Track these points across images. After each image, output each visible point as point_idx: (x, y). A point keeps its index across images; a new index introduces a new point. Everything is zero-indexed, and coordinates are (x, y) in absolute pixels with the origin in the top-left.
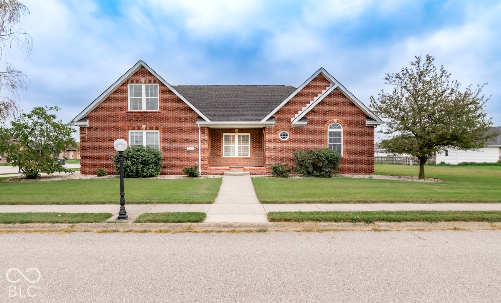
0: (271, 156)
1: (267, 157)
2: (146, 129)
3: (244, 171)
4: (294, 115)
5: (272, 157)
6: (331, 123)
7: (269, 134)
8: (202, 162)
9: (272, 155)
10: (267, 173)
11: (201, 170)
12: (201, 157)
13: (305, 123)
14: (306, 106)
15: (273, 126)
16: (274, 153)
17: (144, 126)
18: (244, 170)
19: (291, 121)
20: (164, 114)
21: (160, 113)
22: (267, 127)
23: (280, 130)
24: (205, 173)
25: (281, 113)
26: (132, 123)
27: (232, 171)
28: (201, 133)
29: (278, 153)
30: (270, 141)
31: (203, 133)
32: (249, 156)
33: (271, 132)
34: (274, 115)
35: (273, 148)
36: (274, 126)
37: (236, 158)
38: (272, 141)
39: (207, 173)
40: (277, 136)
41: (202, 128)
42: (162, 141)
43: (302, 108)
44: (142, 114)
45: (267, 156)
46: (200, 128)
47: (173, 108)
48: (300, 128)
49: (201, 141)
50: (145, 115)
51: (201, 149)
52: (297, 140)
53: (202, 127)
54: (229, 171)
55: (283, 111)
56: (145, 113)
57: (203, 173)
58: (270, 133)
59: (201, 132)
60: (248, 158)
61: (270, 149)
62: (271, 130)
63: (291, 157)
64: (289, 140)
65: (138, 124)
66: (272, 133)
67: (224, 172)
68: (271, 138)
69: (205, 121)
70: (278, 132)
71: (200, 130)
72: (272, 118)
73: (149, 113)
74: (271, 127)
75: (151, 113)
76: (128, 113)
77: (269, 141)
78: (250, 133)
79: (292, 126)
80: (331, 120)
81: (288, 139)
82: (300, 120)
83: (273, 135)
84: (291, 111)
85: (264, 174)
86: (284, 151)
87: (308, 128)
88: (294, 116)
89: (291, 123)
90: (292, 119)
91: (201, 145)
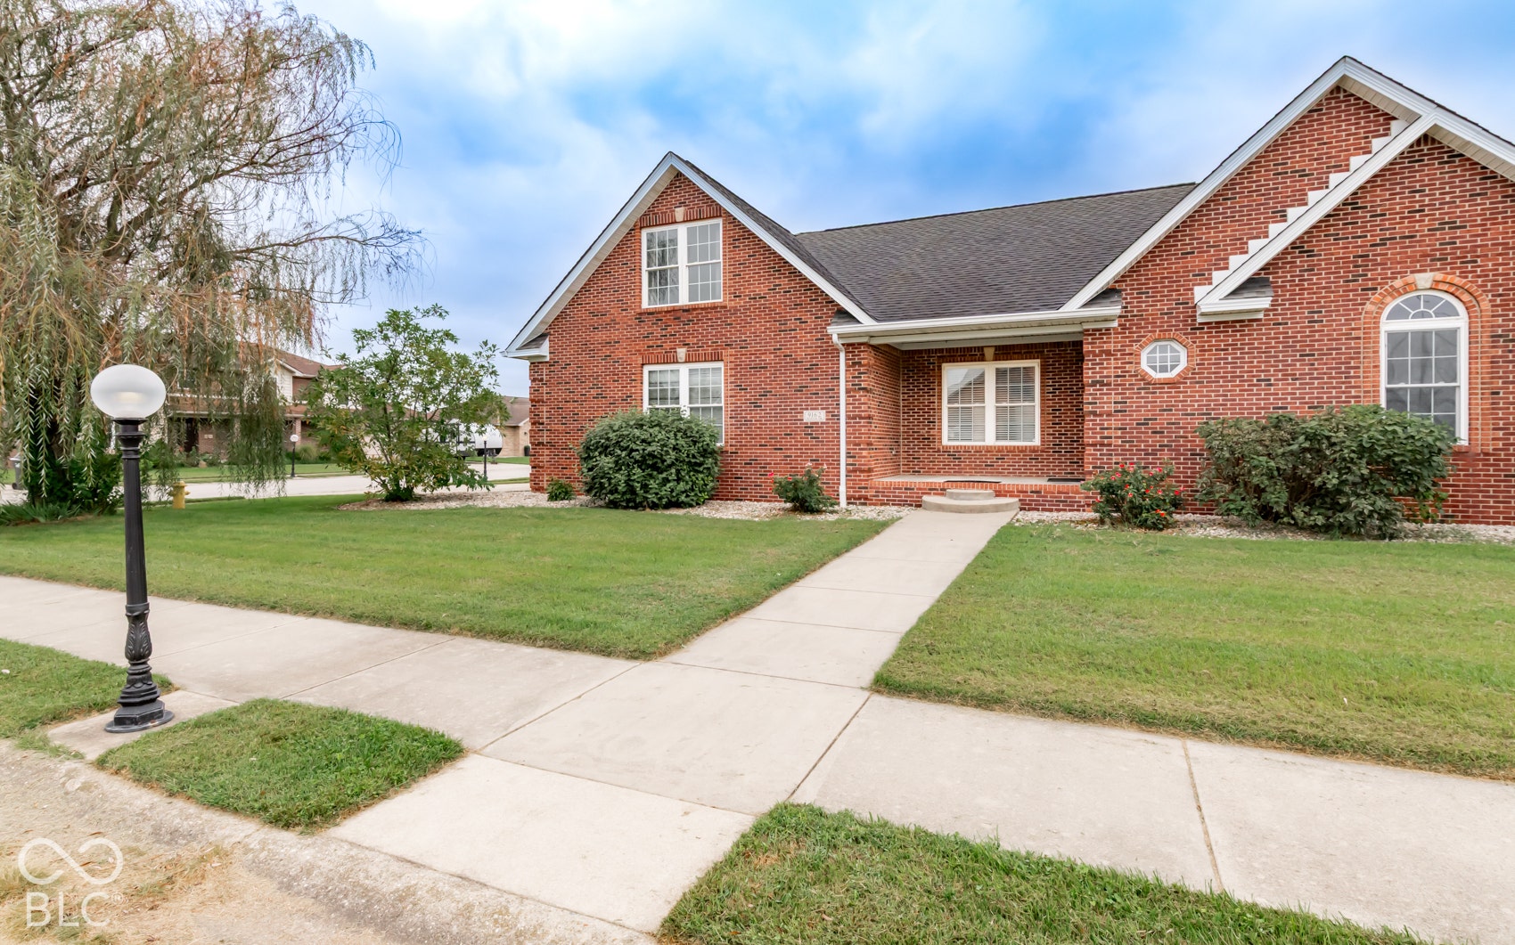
0: (1106, 441)
1: (1089, 445)
2: (687, 361)
3: (998, 494)
4: (1210, 274)
5: (1110, 445)
6: (1400, 294)
7: (1095, 355)
8: (851, 461)
9: (1111, 438)
10: (1088, 505)
11: (847, 488)
12: (848, 443)
13: (1259, 302)
14: (1267, 232)
15: (1115, 324)
16: (1120, 429)
17: (682, 352)
18: (996, 491)
19: (1193, 298)
20: (736, 310)
21: (725, 307)
22: (1088, 330)
23: (1144, 339)
24: (859, 498)
25: (1149, 270)
26: (651, 343)
27: (952, 496)
28: (847, 366)
29: (1135, 428)
30: (1102, 384)
31: (852, 365)
32: (1037, 442)
33: (1105, 347)
34: (1116, 282)
35: (1115, 411)
36: (1120, 325)
37: (989, 450)
38: (1109, 384)
39: (866, 498)
40: (1131, 363)
41: (851, 347)
42: (730, 393)
43: (1246, 243)
44: (678, 314)
45: (1091, 441)
46: (843, 348)
47: (762, 290)
48: (1238, 325)
49: (848, 391)
50: (684, 318)
51: (848, 417)
52: (1222, 377)
53: (852, 345)
54: (942, 494)
55: (1158, 265)
56: (684, 311)
57: (855, 499)
58: (1102, 352)
59: (847, 360)
60: (1033, 450)
61: (1101, 415)
62: (1105, 342)
63: (1197, 446)
64: (1185, 378)
65: (667, 346)
66: (1108, 353)
67: (925, 498)
68: (1105, 371)
69: (859, 322)
70: (1134, 348)
71: (842, 356)
72: (1106, 294)
73: (695, 309)
74: (1108, 329)
75: (702, 309)
76: (642, 316)
77: (1098, 382)
78: (1039, 361)
79: (1200, 320)
80: (1398, 283)
81: (1179, 375)
82: (1236, 293)
83: (1112, 361)
84: (1194, 262)
85: (1079, 510)
86: (1164, 419)
87: (1280, 324)
88: (1206, 279)
89: (1195, 307)
90: (1199, 292)
91: (847, 404)
